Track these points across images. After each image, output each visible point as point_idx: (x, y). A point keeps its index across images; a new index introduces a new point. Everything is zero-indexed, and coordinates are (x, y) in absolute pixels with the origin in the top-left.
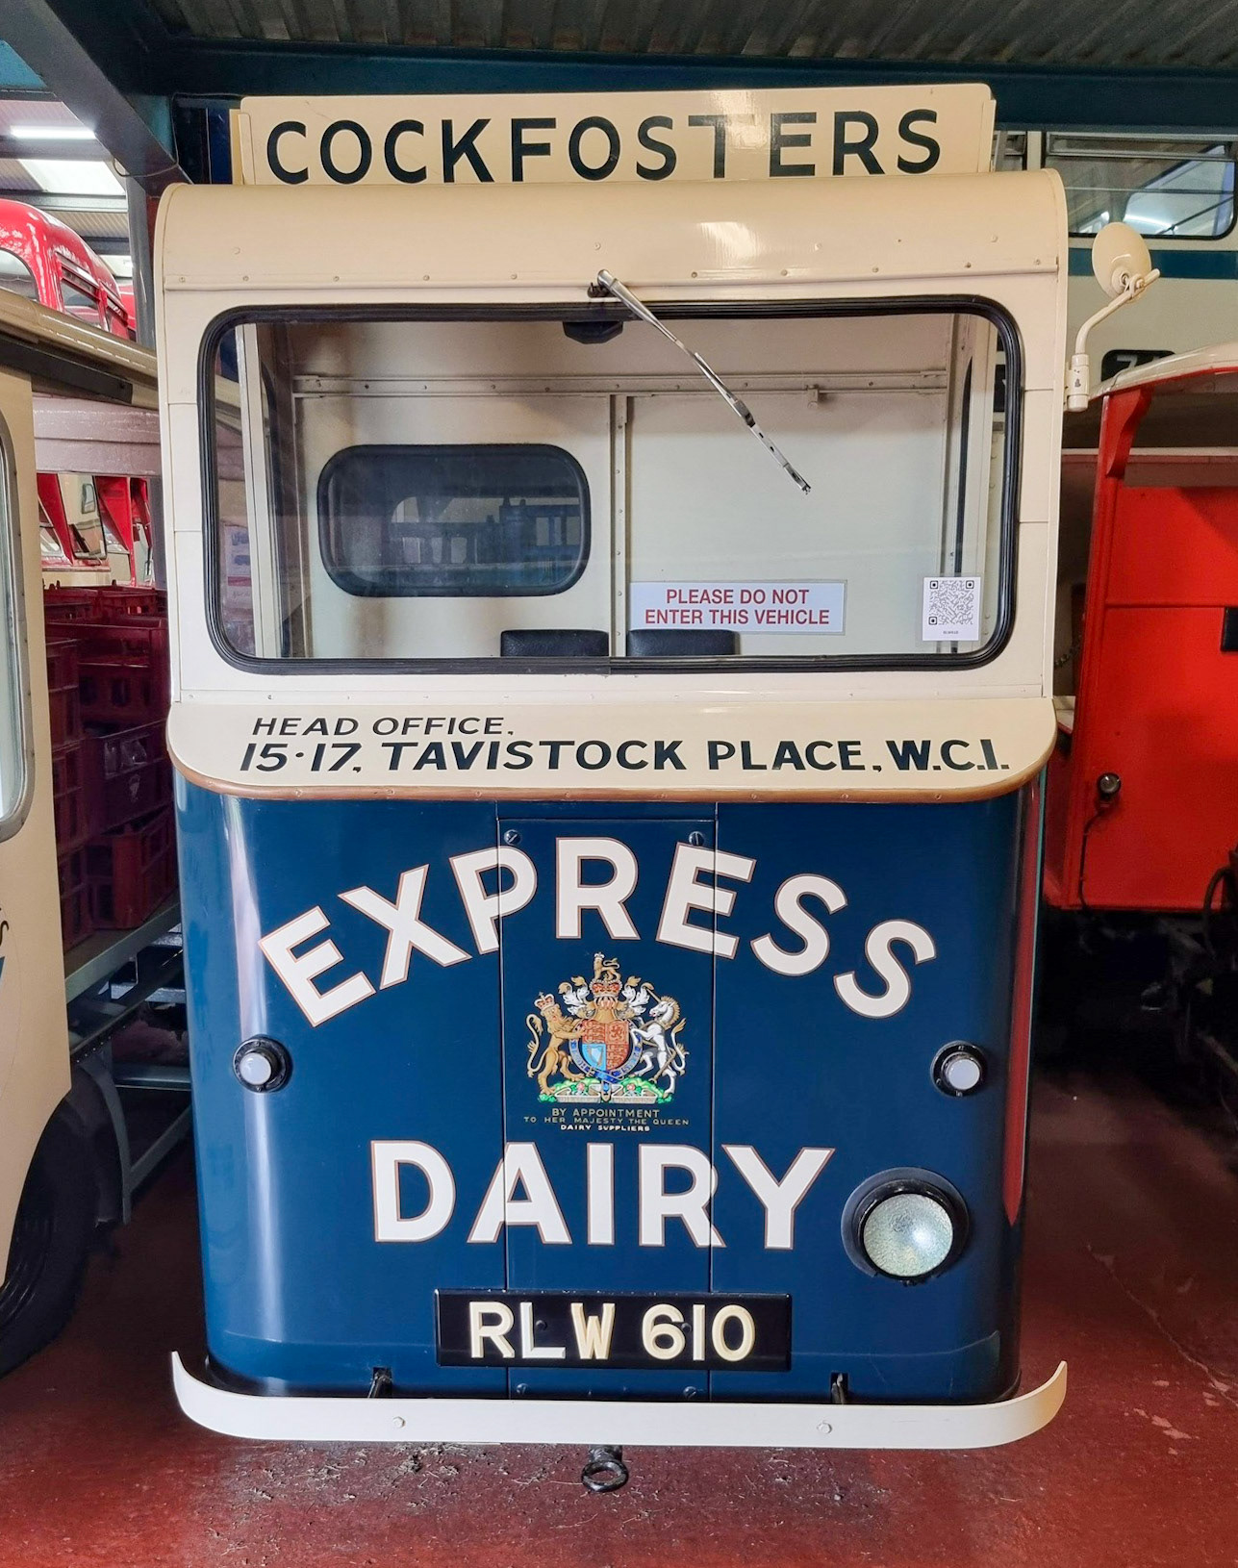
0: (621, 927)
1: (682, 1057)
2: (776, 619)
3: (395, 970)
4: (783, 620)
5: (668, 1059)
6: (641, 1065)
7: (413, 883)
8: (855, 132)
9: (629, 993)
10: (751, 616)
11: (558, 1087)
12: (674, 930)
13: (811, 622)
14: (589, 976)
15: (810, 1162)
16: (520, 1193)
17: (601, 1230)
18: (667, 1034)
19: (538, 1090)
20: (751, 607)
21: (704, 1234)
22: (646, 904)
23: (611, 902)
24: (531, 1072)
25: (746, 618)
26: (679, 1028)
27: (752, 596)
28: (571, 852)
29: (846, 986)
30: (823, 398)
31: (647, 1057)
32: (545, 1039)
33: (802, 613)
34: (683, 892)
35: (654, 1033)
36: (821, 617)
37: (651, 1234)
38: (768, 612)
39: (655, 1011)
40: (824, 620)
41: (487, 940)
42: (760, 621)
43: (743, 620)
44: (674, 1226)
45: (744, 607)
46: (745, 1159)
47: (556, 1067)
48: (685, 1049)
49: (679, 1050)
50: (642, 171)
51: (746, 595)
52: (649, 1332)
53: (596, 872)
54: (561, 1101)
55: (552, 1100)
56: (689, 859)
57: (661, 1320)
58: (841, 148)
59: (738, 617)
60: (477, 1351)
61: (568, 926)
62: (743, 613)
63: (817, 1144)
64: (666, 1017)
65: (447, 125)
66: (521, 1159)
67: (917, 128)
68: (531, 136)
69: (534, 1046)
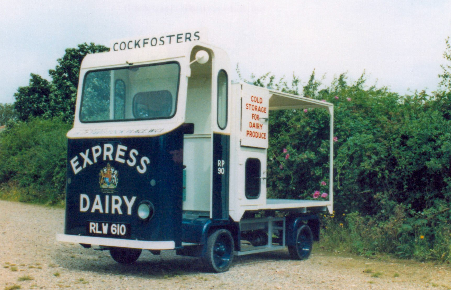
0: (111, 158)
3: (85, 166)
5: (116, 181)
6: (112, 182)
7: (88, 151)
8: (188, 36)
9: (111, 169)
11: (103, 185)
12: (118, 159)
14: (107, 166)
15: (134, 198)
16: (97, 204)
17: (107, 211)
19: (100, 186)
21: (120, 212)
22: (114, 155)
23: (110, 154)
24: (99, 183)
26: (117, 175)
28: (106, 146)
29: (138, 168)
31: (113, 180)
32: (101, 177)
34: (119, 153)
35: (114, 176)
37: (113, 212)
41: (96, 161)
44: (116, 210)
46: (125, 198)
47: (102, 182)
48: (118, 179)
50: (160, 45)
52: (112, 229)
53: (108, 149)
54: (103, 188)
56: (120, 147)
57: (114, 227)
58: (186, 38)
60: (91, 232)
61: (105, 158)
63: (135, 196)
64: (116, 173)
65: (135, 41)
66: (98, 198)
67: (197, 34)
68: (146, 41)
69: (100, 178)
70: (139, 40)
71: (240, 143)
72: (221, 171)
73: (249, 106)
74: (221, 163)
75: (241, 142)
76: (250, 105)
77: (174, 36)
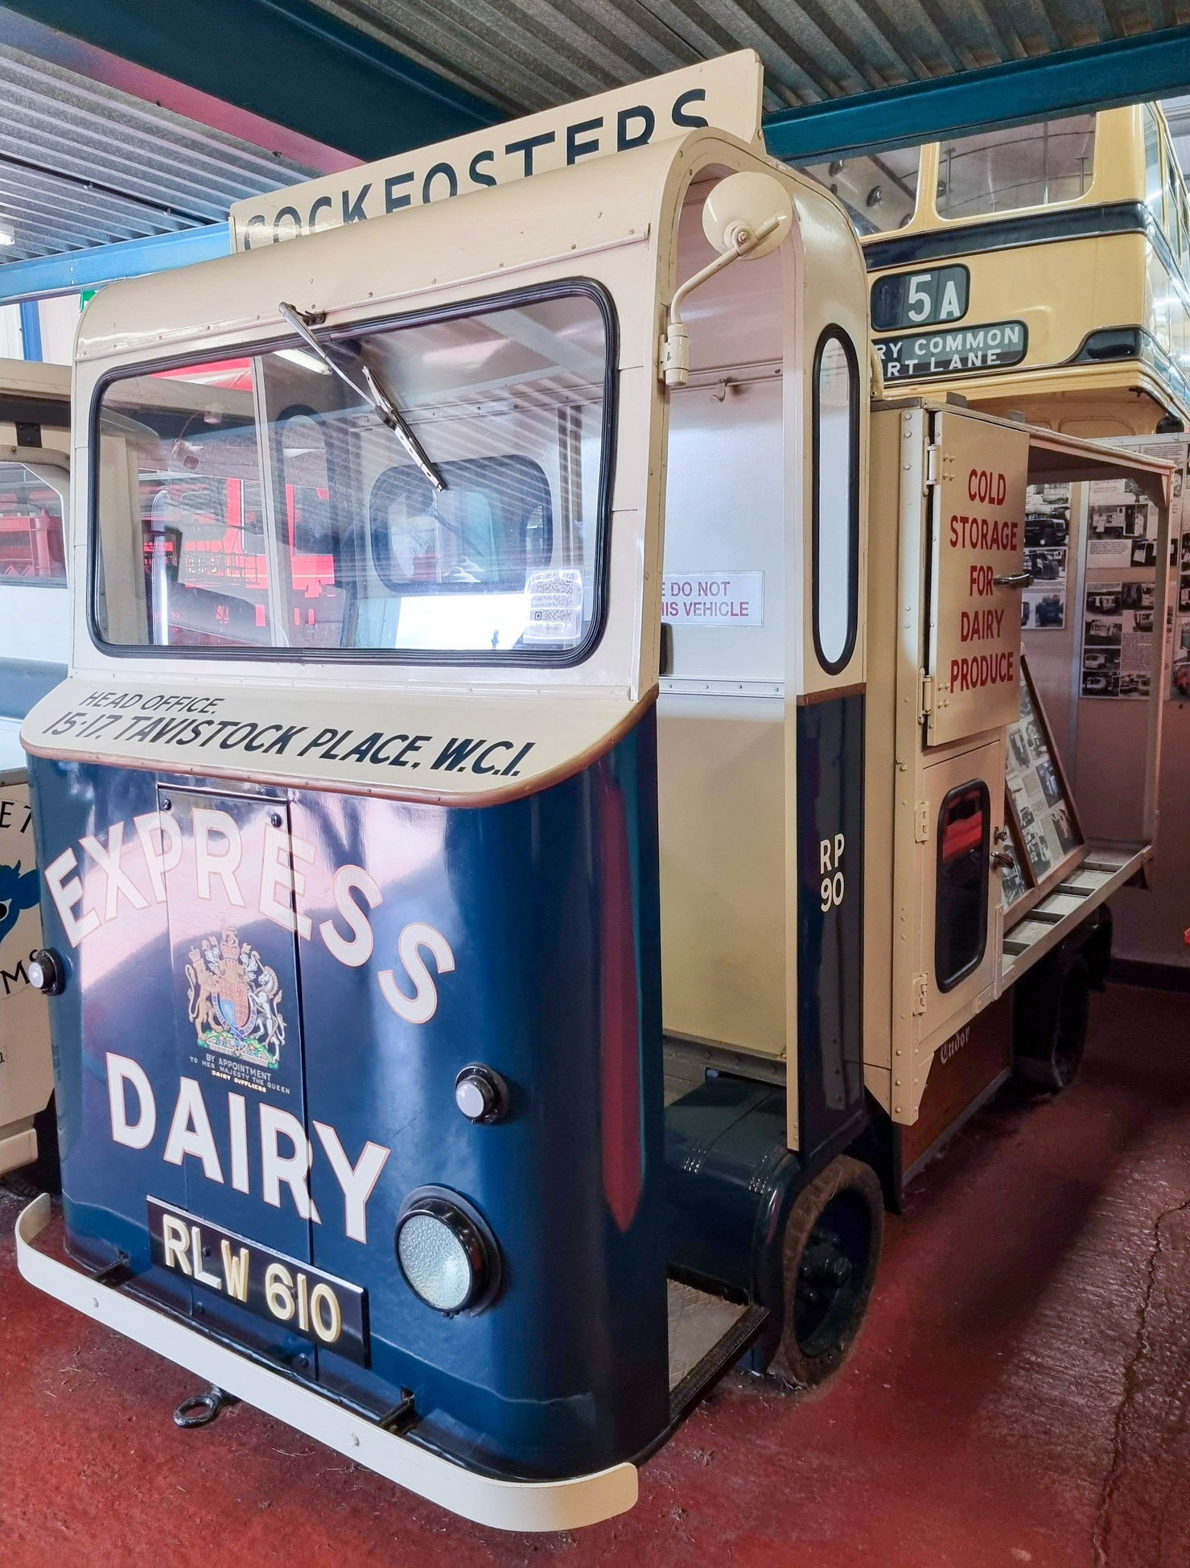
0: (234, 895)
1: (282, 1027)
2: (702, 612)
3: (111, 910)
4: (708, 612)
5: (273, 1027)
6: (256, 1029)
7: (117, 835)
9: (244, 958)
10: (681, 608)
11: (209, 1035)
13: (732, 615)
15: (374, 1157)
16: (191, 1127)
17: (241, 1182)
18: (271, 1001)
19: (196, 1035)
20: (680, 599)
23: (227, 871)
24: (191, 1017)
25: (676, 610)
26: (278, 999)
27: (681, 589)
28: (201, 820)
29: (388, 982)
30: (737, 390)
32: (197, 989)
33: (724, 605)
35: (262, 999)
36: (742, 609)
37: (271, 1193)
38: (695, 604)
39: (262, 979)
40: (744, 612)
41: (160, 892)
42: (688, 614)
43: (674, 612)
44: (285, 1191)
45: (674, 599)
46: (328, 1136)
47: (206, 1017)
48: (285, 1020)
49: (280, 1018)
51: (675, 587)
52: (269, 1288)
54: (212, 1048)
55: (205, 1046)
57: (277, 1279)
58: (624, 142)
59: (670, 610)
60: (168, 1261)
61: (203, 890)
62: (674, 606)
63: (377, 1141)
64: (269, 986)
65: (345, 195)
66: (190, 1093)
67: (688, 110)
68: (398, 191)
69: (191, 994)
70: (366, 189)
71: (918, 731)
72: (831, 894)
73: (958, 526)
74: (830, 852)
75: (925, 727)
76: (964, 520)
77: (549, 138)
